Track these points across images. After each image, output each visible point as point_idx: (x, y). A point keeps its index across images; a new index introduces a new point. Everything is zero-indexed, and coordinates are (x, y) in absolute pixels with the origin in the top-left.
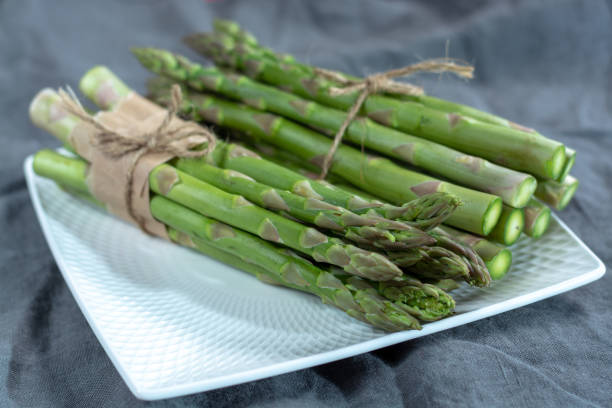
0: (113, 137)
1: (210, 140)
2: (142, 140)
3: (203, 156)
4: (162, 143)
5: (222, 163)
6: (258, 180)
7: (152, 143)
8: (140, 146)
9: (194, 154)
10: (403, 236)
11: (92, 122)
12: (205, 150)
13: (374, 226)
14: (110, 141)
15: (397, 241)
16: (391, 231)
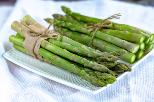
0: (33, 32)
1: (58, 34)
2: (41, 33)
3: (57, 38)
4: (46, 34)
5: (61, 41)
6: (72, 45)
7: (43, 34)
8: (40, 35)
9: (54, 38)
10: (111, 59)
11: (28, 27)
12: (57, 37)
13: (103, 57)
14: (32, 33)
15: (110, 60)
16: (109, 58)
